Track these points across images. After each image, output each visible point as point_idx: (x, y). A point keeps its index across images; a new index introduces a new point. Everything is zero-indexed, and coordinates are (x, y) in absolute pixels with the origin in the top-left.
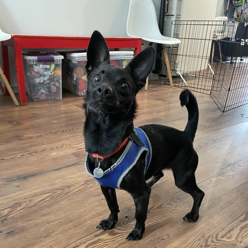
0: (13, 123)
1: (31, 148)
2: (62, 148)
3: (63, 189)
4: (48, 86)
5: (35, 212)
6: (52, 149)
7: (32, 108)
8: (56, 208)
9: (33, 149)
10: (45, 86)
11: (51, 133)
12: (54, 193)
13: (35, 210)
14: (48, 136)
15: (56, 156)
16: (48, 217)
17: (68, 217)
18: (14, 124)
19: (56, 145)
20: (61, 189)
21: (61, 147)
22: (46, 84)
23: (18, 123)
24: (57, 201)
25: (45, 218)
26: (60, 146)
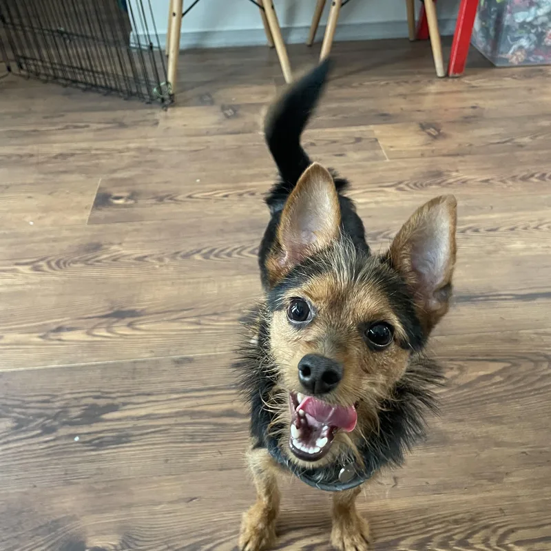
0: (429, 131)
1: (467, 216)
2: (537, 232)
3: (536, 362)
4: (540, 29)
5: (471, 403)
6: (512, 229)
7: (472, 89)
8: (516, 410)
9: (470, 218)
10: (533, 31)
11: (514, 178)
12: (514, 365)
13: (470, 399)
14: (505, 186)
15: (521, 254)
16: (497, 427)
17: (544, 447)
18: (429, 134)
19: (523, 217)
20: (532, 361)
21: (536, 228)
22: (536, 26)
23: (438, 131)
24: (520, 391)
25: (492, 428)
26: (533, 225)
